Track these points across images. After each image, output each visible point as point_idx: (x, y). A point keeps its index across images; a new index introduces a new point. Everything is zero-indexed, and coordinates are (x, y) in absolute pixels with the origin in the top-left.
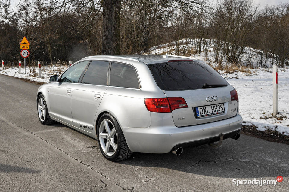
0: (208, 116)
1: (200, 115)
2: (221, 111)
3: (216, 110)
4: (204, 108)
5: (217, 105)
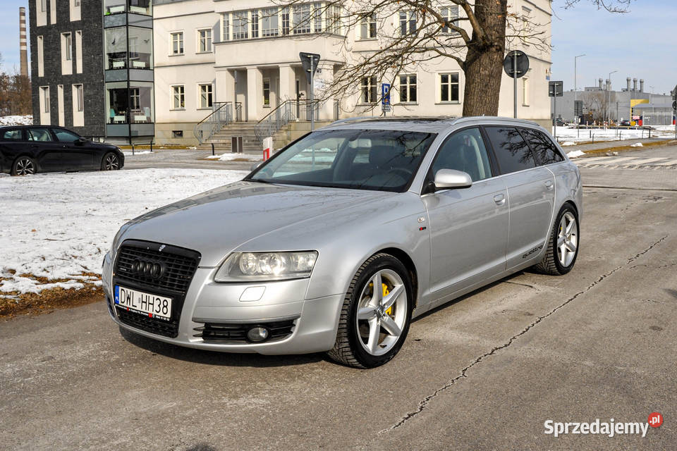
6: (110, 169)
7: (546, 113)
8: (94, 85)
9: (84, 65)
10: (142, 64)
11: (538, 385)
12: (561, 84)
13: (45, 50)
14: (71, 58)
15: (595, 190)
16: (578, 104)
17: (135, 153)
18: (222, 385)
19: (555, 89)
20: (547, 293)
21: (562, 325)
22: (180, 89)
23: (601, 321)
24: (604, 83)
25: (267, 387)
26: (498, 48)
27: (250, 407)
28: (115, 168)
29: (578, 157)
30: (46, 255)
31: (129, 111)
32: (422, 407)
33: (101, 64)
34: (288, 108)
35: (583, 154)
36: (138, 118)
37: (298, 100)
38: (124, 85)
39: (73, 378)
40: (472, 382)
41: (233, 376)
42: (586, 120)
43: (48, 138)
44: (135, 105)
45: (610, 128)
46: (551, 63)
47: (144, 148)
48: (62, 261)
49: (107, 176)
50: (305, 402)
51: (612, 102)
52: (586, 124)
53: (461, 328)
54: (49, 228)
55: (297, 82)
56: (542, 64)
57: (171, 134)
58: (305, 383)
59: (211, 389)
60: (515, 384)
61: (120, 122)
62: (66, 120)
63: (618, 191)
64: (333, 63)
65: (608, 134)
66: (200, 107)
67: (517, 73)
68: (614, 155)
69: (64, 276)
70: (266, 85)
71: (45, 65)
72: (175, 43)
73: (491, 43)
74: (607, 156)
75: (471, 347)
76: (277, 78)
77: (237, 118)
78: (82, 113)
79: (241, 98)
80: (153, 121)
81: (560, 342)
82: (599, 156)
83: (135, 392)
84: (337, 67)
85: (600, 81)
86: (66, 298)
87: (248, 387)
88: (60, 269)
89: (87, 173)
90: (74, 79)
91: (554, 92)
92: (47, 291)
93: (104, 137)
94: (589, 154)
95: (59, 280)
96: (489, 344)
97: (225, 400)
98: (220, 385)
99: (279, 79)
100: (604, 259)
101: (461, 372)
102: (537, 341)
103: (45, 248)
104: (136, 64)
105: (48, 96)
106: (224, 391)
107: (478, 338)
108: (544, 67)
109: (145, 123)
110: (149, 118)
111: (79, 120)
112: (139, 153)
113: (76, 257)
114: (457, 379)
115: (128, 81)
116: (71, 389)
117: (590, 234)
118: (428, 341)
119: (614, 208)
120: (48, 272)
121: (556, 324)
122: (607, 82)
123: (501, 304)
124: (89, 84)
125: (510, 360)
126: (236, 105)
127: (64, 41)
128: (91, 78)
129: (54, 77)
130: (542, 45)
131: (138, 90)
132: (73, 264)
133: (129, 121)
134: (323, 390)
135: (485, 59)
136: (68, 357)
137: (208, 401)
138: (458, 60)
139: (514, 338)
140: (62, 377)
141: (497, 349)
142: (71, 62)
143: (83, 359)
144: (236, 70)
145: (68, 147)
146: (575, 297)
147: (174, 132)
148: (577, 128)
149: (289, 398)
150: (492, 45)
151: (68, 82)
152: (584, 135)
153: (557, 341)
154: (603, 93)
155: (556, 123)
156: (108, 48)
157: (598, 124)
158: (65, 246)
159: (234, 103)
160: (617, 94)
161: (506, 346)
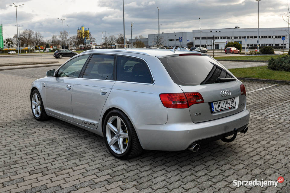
0: (222, 111)
1: (215, 110)
2: (233, 106)
3: (229, 104)
4: (219, 103)
5: (229, 100)
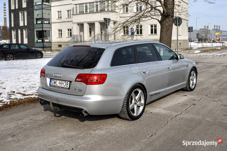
0: (55, 87)
2: (66, 87)
3: (63, 84)
4: (55, 81)
5: (65, 81)
6: (38, 58)
7: (187, 38)
8: (31, 29)
9: (27, 22)
10: (47, 22)
11: (192, 126)
12: (192, 28)
13: (14, 18)
14: (23, 20)
15: (205, 64)
16: (198, 35)
17: (46, 53)
18: (90, 127)
19: (190, 29)
20: (192, 98)
21: (198, 108)
22: (60, 31)
23: (210, 106)
24: (206, 27)
25: (105, 128)
26: (172, 16)
27: (100, 134)
28: (40, 58)
29: (198, 53)
30: (24, 87)
31: (43, 38)
32: (155, 133)
33: (33, 22)
34: (98, 37)
35: (200, 52)
36: (46, 41)
37: (101, 34)
38: (41, 29)
39: (40, 125)
40: (170, 125)
41: (93, 124)
42: (200, 40)
43: (17, 48)
44: (45, 36)
45: (209, 43)
46: (188, 21)
47: (48, 51)
48: (30, 89)
49: (38, 61)
50: (117, 132)
51: (209, 34)
52: (200, 41)
53: (165, 109)
54: (24, 78)
55: (101, 28)
56: (185, 21)
57: (57, 46)
58: (116, 126)
59: (86, 128)
60: (184, 126)
61: (40, 42)
62: (21, 41)
63: (213, 64)
64: (113, 21)
65: (208, 45)
66: (67, 37)
67: (178, 25)
68: (211, 52)
69: (31, 93)
70: (90, 29)
71: (14, 23)
72: (59, 15)
73: (169, 14)
74: (208, 52)
75: (169, 115)
76: (94, 26)
77: (80, 40)
78: (27, 39)
79: (82, 33)
80: (51, 42)
81: (198, 113)
82: (205, 52)
83: (62, 130)
84: (115, 23)
85: (205, 26)
86: (33, 100)
87: (98, 128)
88: (29, 91)
89: (31, 60)
90: (24, 27)
91: (190, 30)
92: (26, 98)
93: (34, 47)
94: (202, 52)
95: (29, 95)
96: (174, 114)
97: (91, 132)
98: (89, 127)
99: (95, 27)
100: (210, 86)
101: (166, 122)
102: (190, 113)
103: (23, 84)
104: (45, 22)
105: (15, 33)
106: (90, 129)
107: (171, 112)
108: (186, 22)
109: (49, 42)
110: (50, 41)
111: (26, 41)
112: (47, 53)
113: (34, 87)
114: (165, 124)
115: (43, 28)
116: (41, 129)
117: (204, 78)
118: (154, 113)
119: (212, 70)
120: (25, 92)
121: (196, 107)
122: (207, 27)
123: (177, 101)
124: (29, 29)
125: (182, 119)
126: (80, 36)
127: (20, 14)
128: (30, 27)
129: (17, 27)
130: (187, 15)
131: (46, 31)
132: (33, 90)
133: (43, 42)
134: (122, 128)
135: (167, 20)
136: (38, 119)
137: (86, 132)
138: (158, 20)
139: (182, 112)
140: (37, 125)
141: (177, 115)
142: (23, 21)
143: (43, 120)
144: (80, 24)
145: (25, 51)
146: (201, 99)
147: (58, 45)
148: (197, 43)
149: (112, 131)
150: (169, 15)
151: (22, 28)
152: (200, 45)
153: (196, 113)
154: (206, 31)
155: (190, 41)
156: (35, 17)
157: (204, 41)
158: (30, 84)
159: (79, 35)
160: (211, 31)
161: (180, 114)
